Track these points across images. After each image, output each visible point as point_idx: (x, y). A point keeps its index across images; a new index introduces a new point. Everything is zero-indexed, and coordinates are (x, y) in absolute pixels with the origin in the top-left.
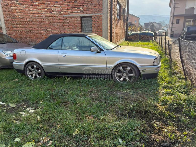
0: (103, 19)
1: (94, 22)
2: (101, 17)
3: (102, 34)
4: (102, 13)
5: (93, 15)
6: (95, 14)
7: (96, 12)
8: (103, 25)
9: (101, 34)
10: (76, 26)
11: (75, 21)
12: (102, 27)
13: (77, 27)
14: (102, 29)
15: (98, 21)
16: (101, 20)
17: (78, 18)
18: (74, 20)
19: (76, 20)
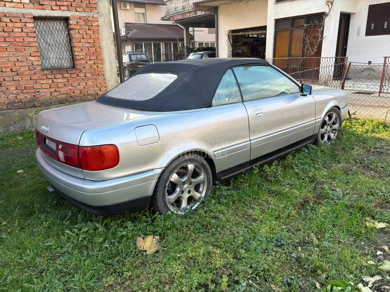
0: (101, 28)
1: (78, 35)
2: (96, 24)
3: (102, 66)
4: (96, 11)
5: (74, 17)
6: (77, 14)
7: (81, 9)
8: (104, 43)
9: (99, 66)
10: (20, 44)
11: (16, 30)
12: (101, 49)
13: (27, 49)
14: (101, 54)
15: (88, 32)
16: (96, 31)
17: (24, 20)
18: (10, 25)
19: (18, 25)
